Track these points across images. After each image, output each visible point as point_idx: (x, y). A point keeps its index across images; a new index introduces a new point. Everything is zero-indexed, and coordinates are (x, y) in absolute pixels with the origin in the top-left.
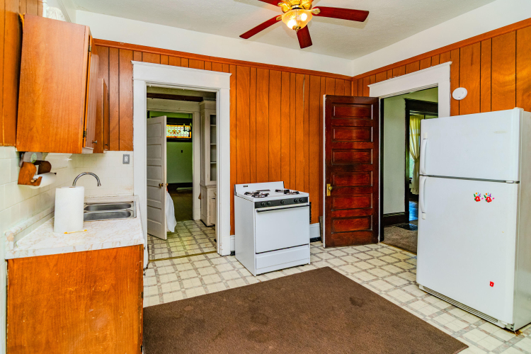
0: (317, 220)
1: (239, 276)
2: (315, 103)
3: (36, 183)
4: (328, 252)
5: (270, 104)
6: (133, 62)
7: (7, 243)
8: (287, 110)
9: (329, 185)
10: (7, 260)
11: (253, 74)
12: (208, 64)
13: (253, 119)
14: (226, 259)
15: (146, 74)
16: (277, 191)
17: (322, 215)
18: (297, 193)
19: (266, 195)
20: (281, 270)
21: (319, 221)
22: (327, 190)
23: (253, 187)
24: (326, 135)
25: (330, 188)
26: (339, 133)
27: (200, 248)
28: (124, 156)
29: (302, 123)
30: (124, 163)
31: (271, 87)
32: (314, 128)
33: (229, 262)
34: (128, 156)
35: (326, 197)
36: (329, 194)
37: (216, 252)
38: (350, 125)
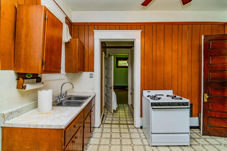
0: (197, 115)
1: (141, 144)
2: (196, 43)
3: (23, 88)
4: (204, 139)
5: (165, 45)
6: (94, 30)
7: (2, 118)
8: (176, 48)
9: (206, 94)
10: (2, 127)
11: (154, 29)
12: (129, 27)
13: (154, 54)
14: (138, 130)
15: (100, 36)
16: (168, 96)
17: (201, 112)
18: (181, 99)
19: (159, 99)
20: (168, 146)
21: (198, 116)
22: (205, 97)
23: (153, 93)
24: (204, 61)
25: (207, 97)
26: (215, 60)
27: (127, 121)
28: (90, 74)
29: (187, 55)
30: (90, 77)
31: (165, 34)
32: (195, 57)
33: (139, 132)
34: (92, 74)
35: (204, 102)
36: (206, 100)
37: (133, 124)
38: (225, 54)
